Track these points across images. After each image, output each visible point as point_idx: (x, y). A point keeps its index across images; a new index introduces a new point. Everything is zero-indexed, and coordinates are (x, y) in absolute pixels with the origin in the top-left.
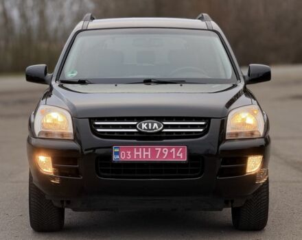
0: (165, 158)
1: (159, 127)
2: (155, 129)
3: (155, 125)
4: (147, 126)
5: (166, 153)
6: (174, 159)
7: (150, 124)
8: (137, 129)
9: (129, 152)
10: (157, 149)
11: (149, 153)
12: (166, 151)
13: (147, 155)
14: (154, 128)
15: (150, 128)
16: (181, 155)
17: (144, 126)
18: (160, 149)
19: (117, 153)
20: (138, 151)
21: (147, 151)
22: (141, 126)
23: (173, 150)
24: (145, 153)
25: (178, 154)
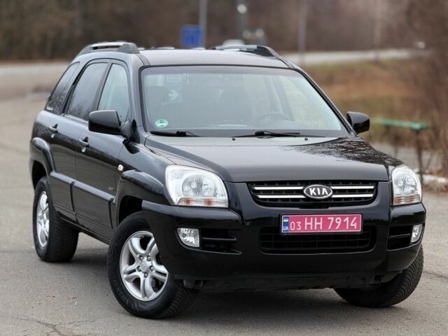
0: (338, 229)
1: (329, 193)
2: (325, 195)
3: (324, 190)
4: (316, 191)
5: (339, 223)
6: (347, 230)
7: (318, 189)
8: (305, 195)
9: (300, 223)
10: (329, 218)
11: (321, 223)
12: (339, 221)
13: (318, 226)
14: (323, 194)
15: (319, 193)
16: (355, 225)
17: (312, 191)
18: (332, 219)
19: (287, 224)
20: (309, 221)
21: (319, 221)
22: (308, 192)
23: (347, 219)
24: (316, 223)
25: (352, 224)
